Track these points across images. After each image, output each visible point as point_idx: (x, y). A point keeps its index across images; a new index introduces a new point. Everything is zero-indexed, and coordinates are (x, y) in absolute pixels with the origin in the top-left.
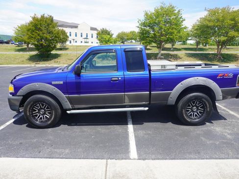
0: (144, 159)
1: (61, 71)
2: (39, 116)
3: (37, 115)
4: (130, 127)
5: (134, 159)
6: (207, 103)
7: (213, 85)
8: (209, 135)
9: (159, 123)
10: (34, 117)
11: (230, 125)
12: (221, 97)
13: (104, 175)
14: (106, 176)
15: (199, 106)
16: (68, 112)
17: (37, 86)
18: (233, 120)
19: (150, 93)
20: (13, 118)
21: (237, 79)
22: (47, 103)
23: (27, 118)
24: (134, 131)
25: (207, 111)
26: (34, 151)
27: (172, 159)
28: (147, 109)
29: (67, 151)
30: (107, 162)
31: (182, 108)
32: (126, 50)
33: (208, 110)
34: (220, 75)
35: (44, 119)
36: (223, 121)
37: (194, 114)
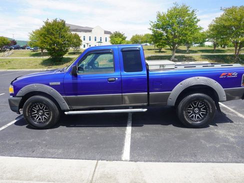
0: (136, 161)
1: (59, 72)
2: (38, 117)
3: (36, 116)
4: (129, 129)
5: (126, 161)
6: (209, 105)
7: (215, 85)
8: (211, 138)
9: (160, 125)
10: (33, 118)
11: (236, 128)
12: (225, 98)
15: (201, 108)
16: (66, 113)
17: (35, 87)
18: (241, 123)
19: (148, 94)
21: (242, 79)
22: (45, 104)
23: (27, 119)
24: (132, 132)
25: (210, 113)
26: (28, 151)
27: (166, 162)
28: (145, 110)
29: (60, 151)
30: (97, 163)
31: (182, 110)
32: (123, 50)
33: (211, 111)
34: (223, 74)
35: (42, 119)
36: (229, 123)
37: (195, 116)
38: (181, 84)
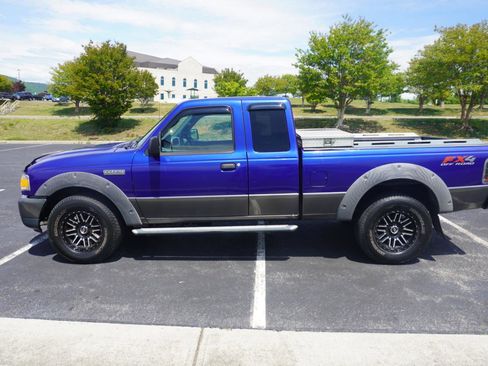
0: (278, 330)
1: (123, 150)
2: (78, 238)
3: (73, 237)
4: (261, 265)
5: (259, 328)
6: (420, 217)
7: (432, 179)
8: (423, 284)
9: (322, 258)
10: (68, 240)
11: (470, 265)
12: (450, 206)
13: (192, 358)
14: (195, 360)
15: (404, 224)
16: (135, 231)
17: (75, 178)
18: (479, 255)
19: (301, 196)
20: (31, 242)
21: (485, 168)
22: (92, 213)
23: (55, 244)
24: (268, 272)
25: (421, 234)
26: (60, 307)
27: (338, 331)
28: (294, 227)
29: (126, 308)
30: (202, 332)
31: (368, 227)
32: (253, 107)
33: (423, 232)
34: (447, 159)
35: (87, 244)
36: (458, 255)
37: (392, 240)
38: (366, 177)
